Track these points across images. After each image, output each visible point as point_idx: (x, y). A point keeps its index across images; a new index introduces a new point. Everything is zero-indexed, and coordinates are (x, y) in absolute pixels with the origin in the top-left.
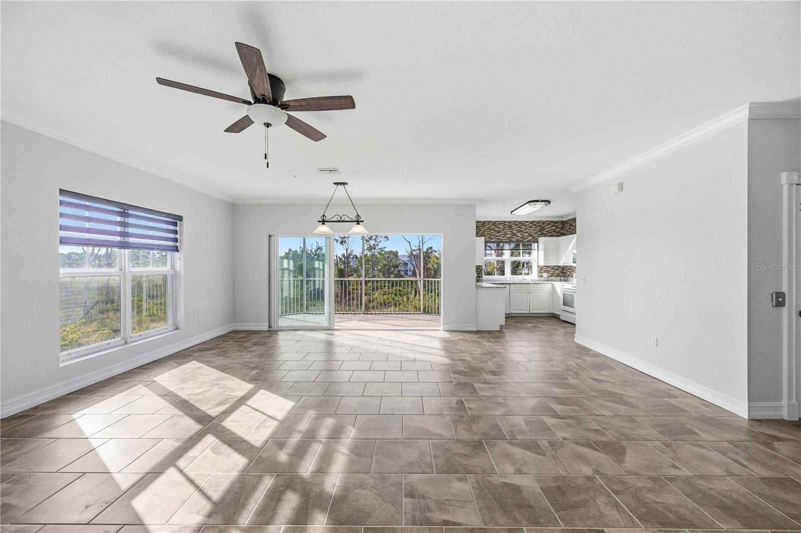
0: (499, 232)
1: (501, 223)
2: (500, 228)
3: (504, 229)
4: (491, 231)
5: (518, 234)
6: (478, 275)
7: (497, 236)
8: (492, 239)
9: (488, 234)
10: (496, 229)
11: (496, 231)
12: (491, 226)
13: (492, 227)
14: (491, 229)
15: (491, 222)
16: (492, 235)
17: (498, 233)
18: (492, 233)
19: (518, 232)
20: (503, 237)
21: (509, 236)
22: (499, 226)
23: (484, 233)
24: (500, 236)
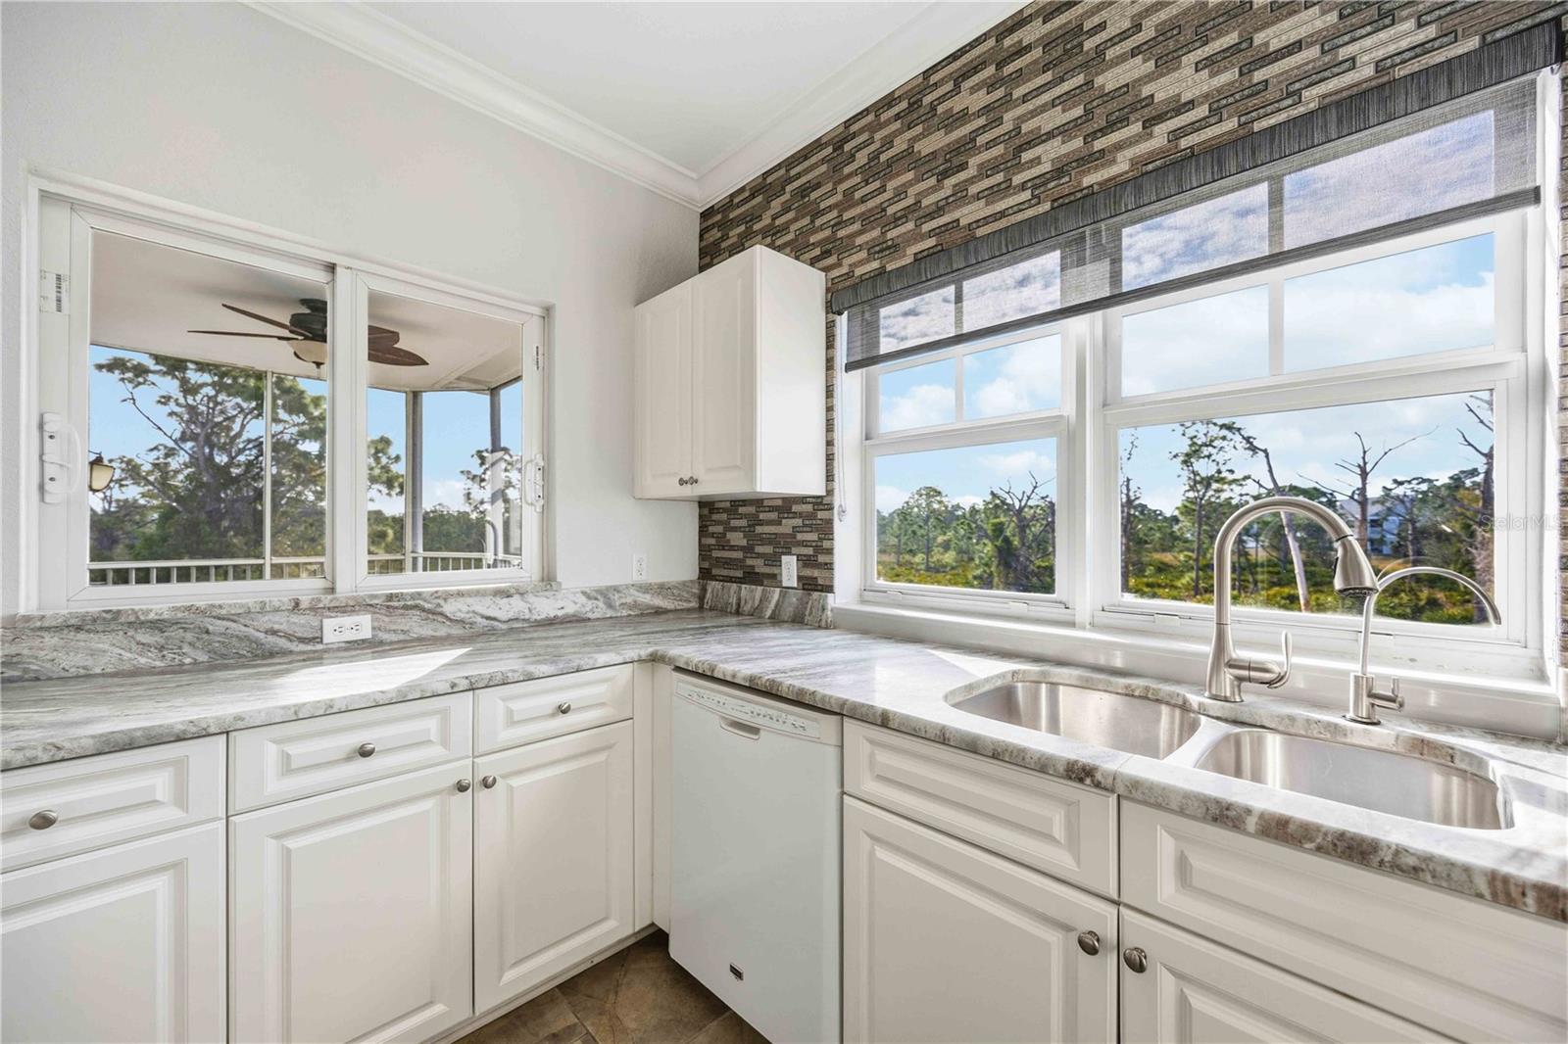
0: (952, 160)
1: (960, 66)
2: (964, 116)
3: (993, 113)
4: (891, 185)
5: (1162, 90)
6: (808, 572)
7: (939, 210)
8: (894, 248)
9: (868, 220)
10: (937, 141)
11: (920, 164)
12: (888, 143)
13: (900, 144)
14: (890, 163)
15: (889, 101)
16: (896, 221)
17: (944, 175)
18: (901, 193)
19: (1167, 63)
20: (993, 194)
21: (1050, 153)
22: (957, 104)
23: (840, 223)
24: (960, 196)
